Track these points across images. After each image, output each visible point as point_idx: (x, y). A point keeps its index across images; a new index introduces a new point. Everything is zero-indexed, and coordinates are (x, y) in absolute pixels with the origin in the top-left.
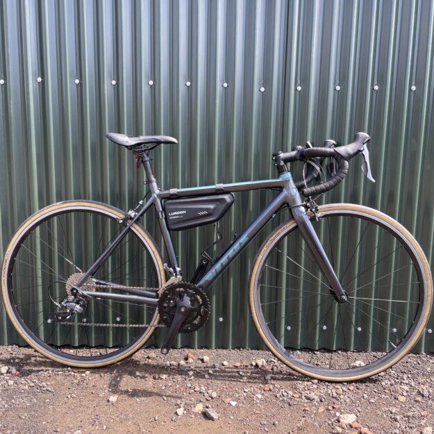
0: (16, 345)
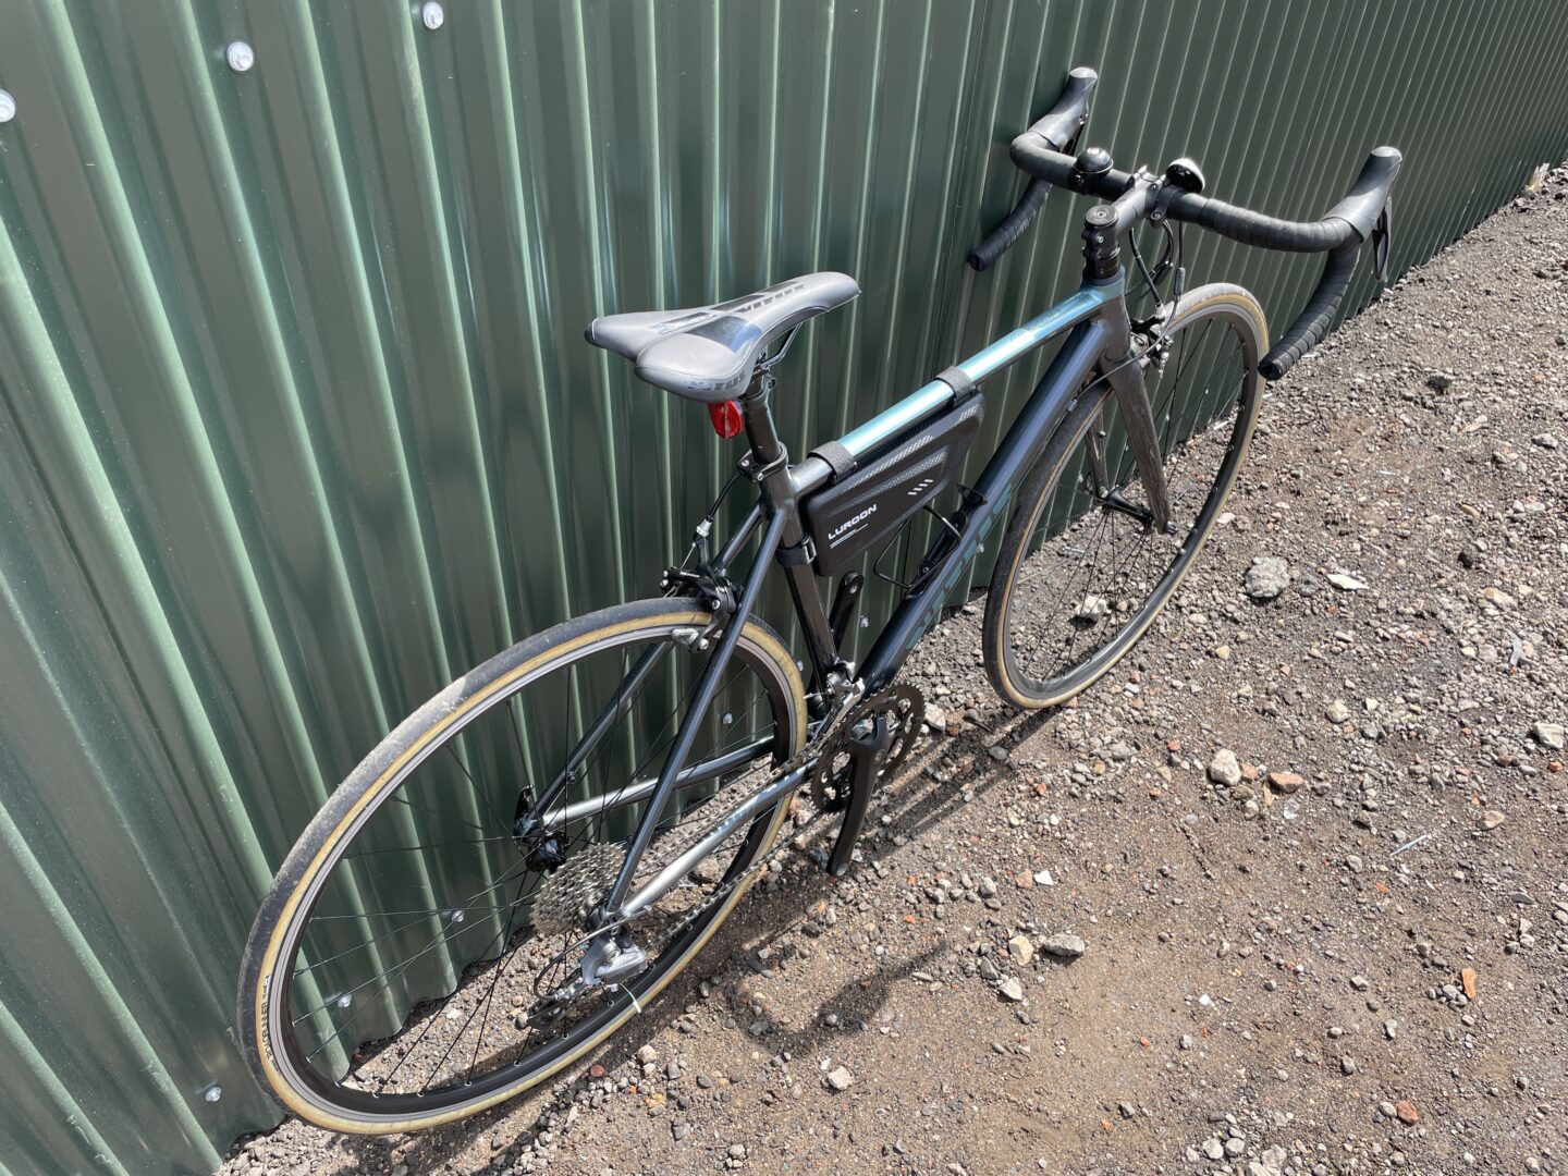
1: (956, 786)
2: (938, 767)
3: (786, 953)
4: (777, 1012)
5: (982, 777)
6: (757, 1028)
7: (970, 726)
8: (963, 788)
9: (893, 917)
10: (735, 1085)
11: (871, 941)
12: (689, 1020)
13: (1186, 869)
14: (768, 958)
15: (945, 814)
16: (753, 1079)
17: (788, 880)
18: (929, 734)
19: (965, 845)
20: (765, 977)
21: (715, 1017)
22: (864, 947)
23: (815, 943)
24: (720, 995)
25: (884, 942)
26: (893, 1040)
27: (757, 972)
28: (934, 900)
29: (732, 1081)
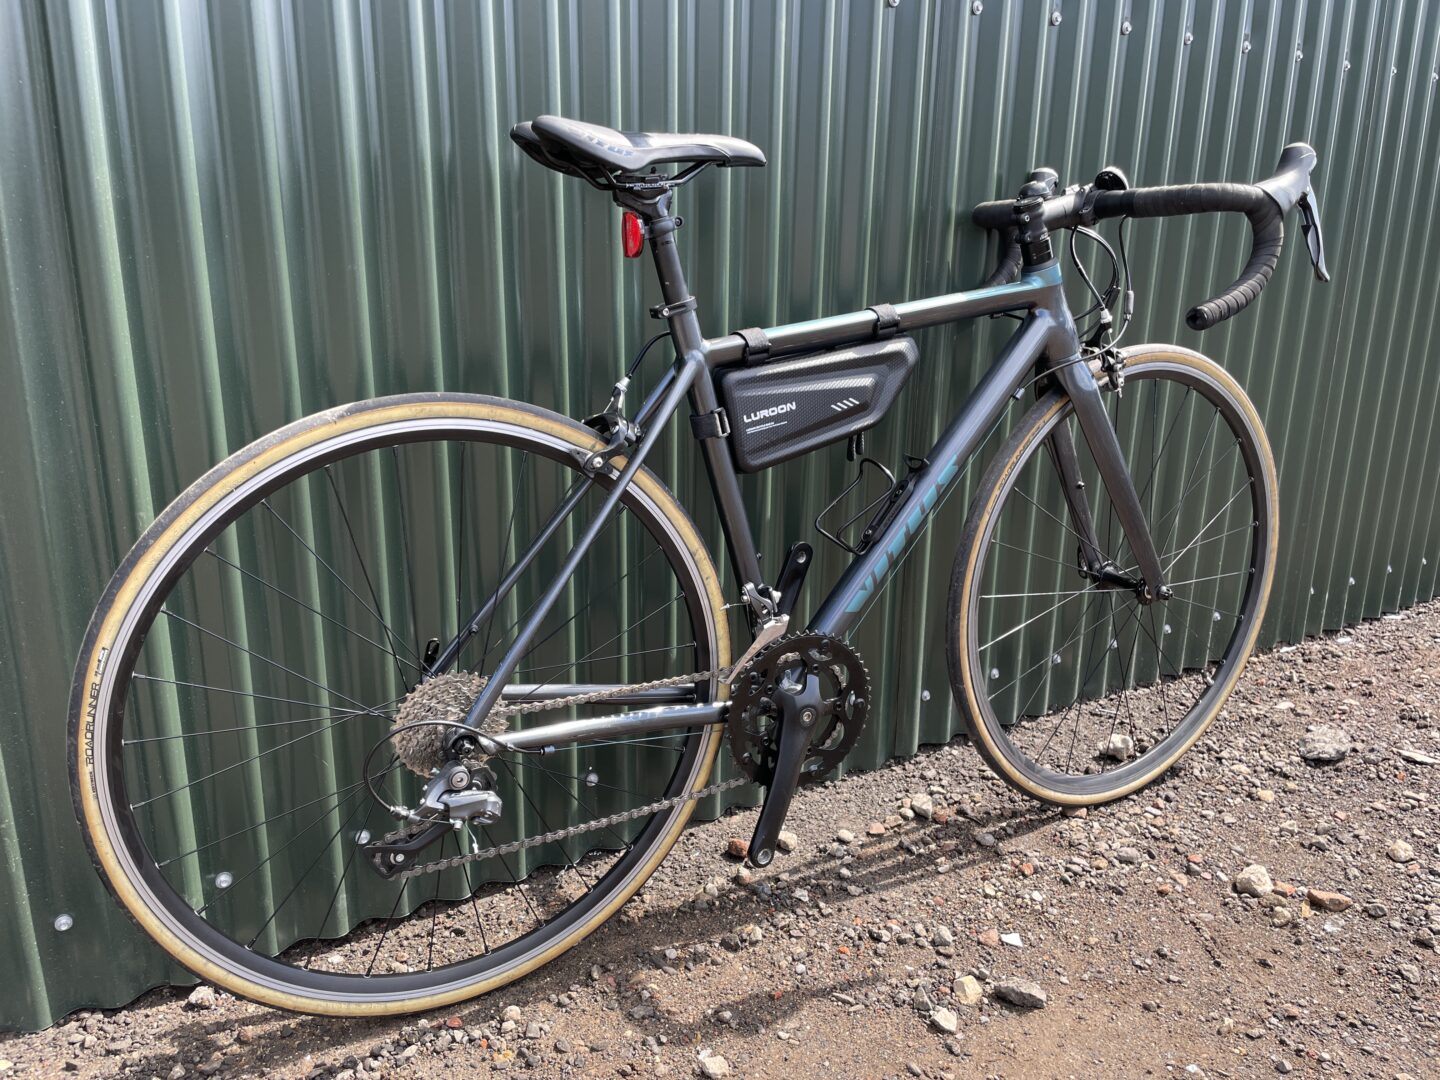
1: (931, 859)
2: (916, 843)
3: (697, 958)
4: (666, 1002)
5: (963, 857)
6: (639, 1011)
7: (961, 819)
8: (939, 861)
9: (826, 946)
10: (594, 1054)
11: (794, 960)
12: (570, 998)
13: (1190, 956)
14: (675, 959)
15: (913, 879)
16: (617, 1053)
17: (721, 904)
18: (913, 820)
19: (928, 904)
20: (666, 972)
21: (599, 998)
22: (784, 963)
23: (731, 955)
24: (611, 980)
25: (808, 964)
26: (792, 1046)
27: (658, 967)
28: (877, 939)
29: (593, 1050)
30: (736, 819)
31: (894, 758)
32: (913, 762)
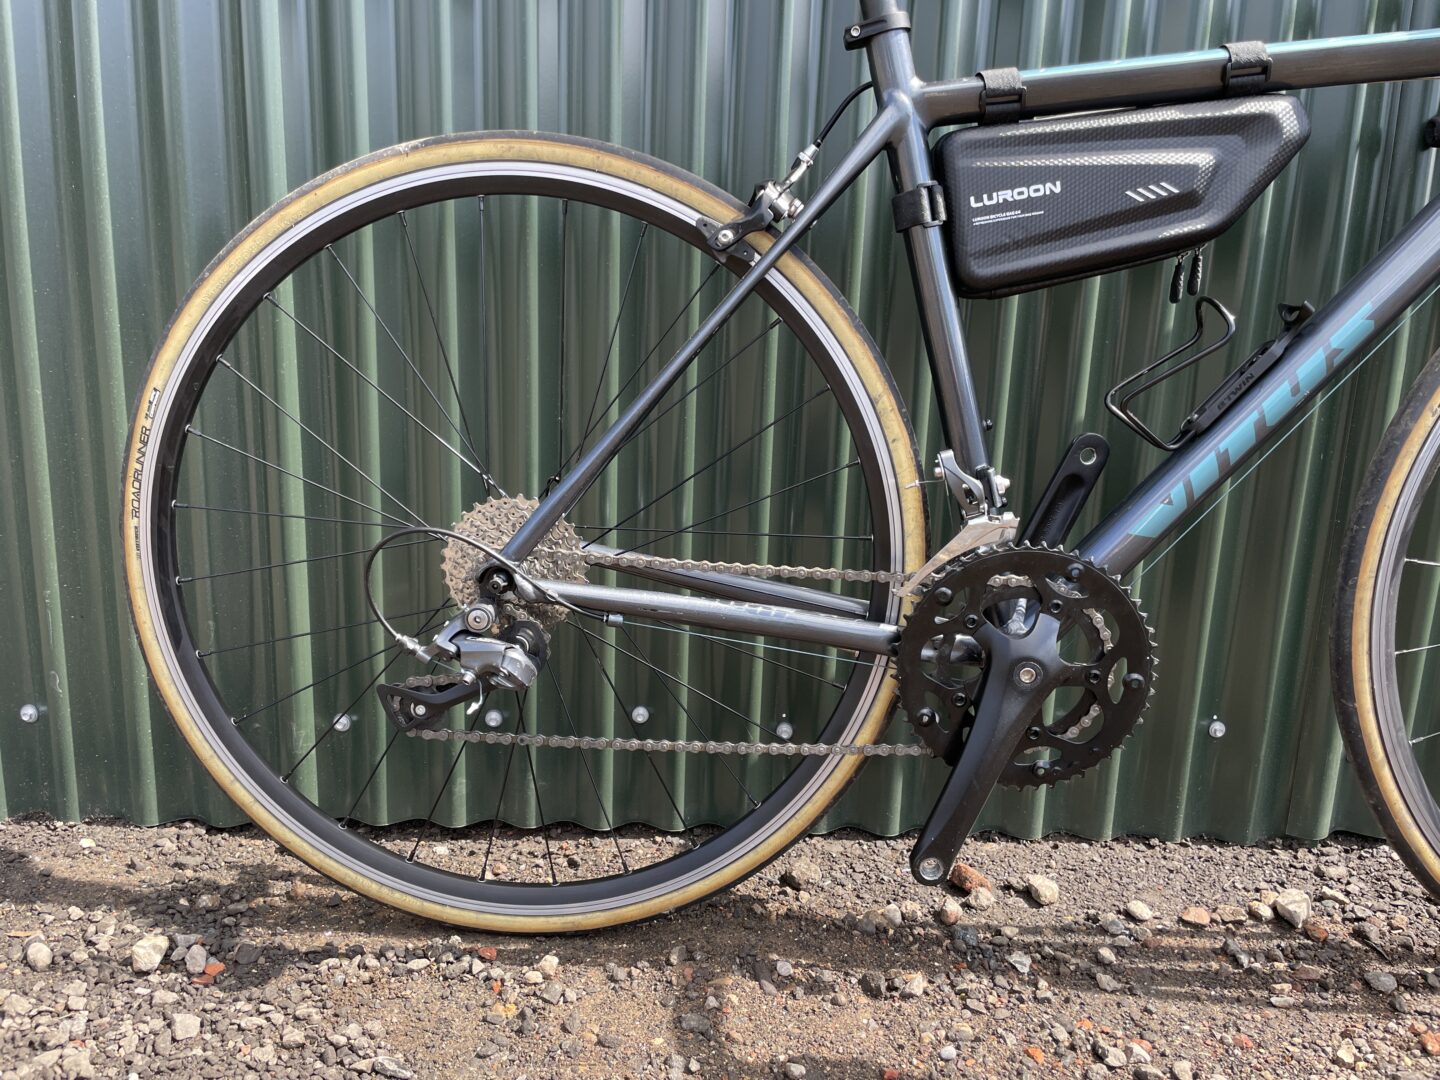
0: (195, 821)
1: (1266, 981)
2: (1253, 954)
3: (815, 987)
4: (735, 1024)
5: (1328, 995)
6: (692, 1020)
7: (1355, 943)
8: (1278, 987)
9: (1011, 1039)
10: (598, 1048)
11: (947, 1038)
12: (630, 975)
14: (786, 977)
15: (1220, 1000)
16: (626, 1058)
17: (894, 934)
18: (1268, 922)
19: (1221, 1041)
20: (761, 988)
21: (659, 987)
22: (928, 1037)
23: (864, 1000)
24: (688, 971)
25: (966, 1052)
27: (756, 978)
28: (1099, 1056)
29: (600, 1043)
30: (991, 847)
31: (1285, 838)
32: (1315, 851)
